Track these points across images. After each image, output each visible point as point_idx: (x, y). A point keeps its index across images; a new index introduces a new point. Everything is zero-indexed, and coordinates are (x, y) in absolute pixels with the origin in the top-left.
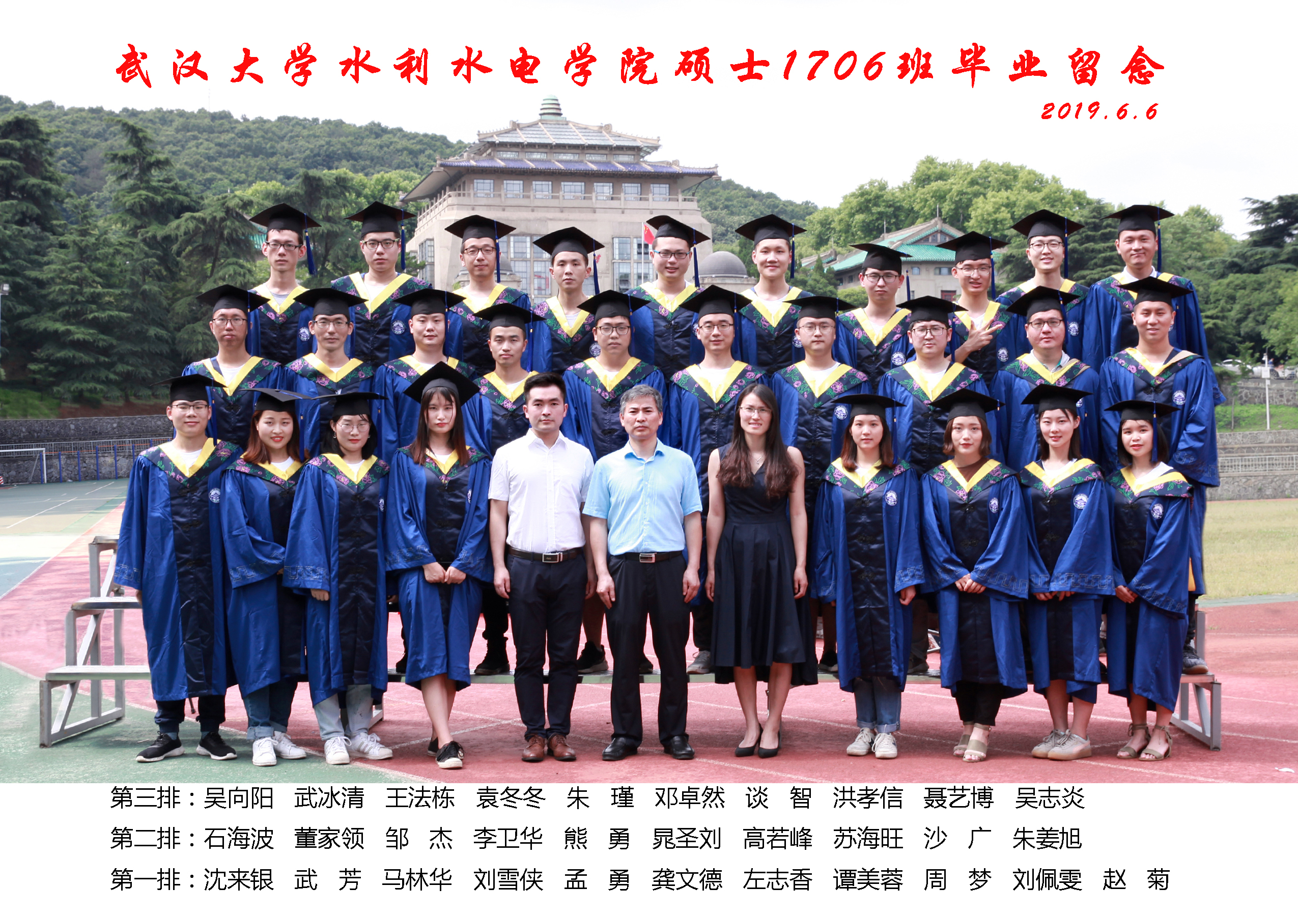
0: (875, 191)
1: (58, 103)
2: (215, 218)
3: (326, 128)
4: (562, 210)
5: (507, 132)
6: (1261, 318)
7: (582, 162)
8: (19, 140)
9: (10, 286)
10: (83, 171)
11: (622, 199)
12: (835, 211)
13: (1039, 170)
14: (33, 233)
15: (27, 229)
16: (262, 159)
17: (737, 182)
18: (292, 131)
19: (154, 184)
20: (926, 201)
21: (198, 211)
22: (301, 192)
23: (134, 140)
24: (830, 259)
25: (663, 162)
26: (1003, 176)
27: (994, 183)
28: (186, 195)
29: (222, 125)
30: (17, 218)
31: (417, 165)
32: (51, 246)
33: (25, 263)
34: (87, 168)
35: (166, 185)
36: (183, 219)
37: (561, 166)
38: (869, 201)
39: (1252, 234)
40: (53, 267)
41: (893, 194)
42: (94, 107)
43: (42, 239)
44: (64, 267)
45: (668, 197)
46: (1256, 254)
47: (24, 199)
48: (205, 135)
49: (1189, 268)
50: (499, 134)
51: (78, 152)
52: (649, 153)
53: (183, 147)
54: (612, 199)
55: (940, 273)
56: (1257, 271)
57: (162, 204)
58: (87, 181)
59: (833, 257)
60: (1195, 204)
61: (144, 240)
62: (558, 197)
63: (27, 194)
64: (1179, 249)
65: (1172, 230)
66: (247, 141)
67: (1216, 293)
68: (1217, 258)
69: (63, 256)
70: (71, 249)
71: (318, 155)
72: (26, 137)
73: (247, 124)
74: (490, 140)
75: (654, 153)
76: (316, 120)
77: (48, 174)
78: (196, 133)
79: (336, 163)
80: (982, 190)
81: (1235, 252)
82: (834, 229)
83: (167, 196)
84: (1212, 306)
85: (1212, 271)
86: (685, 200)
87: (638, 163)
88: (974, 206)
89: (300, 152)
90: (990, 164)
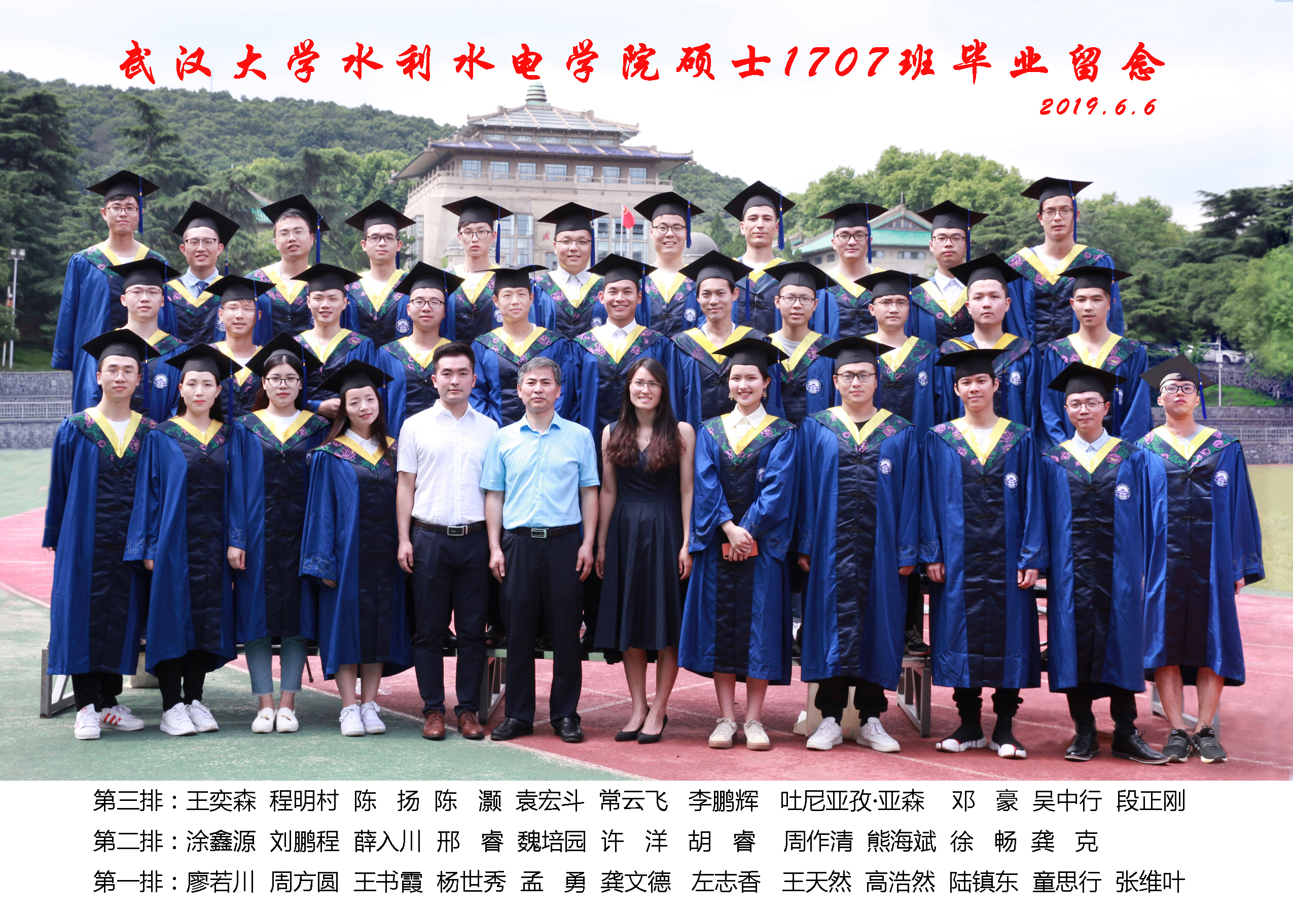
0: (844, 177)
1: (70, 81)
2: (219, 192)
3: (321, 109)
4: (545, 190)
5: (494, 116)
6: (1212, 306)
7: (564, 145)
8: (37, 114)
9: (27, 253)
10: (91, 146)
11: (602, 181)
12: (801, 196)
13: (999, 161)
14: (48, 201)
15: (43, 198)
16: (260, 137)
17: (706, 167)
18: (288, 112)
19: (163, 158)
20: (891, 187)
21: (204, 184)
22: (302, 169)
23: (146, 116)
24: (797, 241)
25: (641, 147)
26: (965, 166)
27: (955, 172)
28: (193, 169)
29: (222, 104)
30: (32, 188)
31: (405, 146)
32: (64, 214)
33: (40, 230)
34: (95, 142)
35: (174, 159)
36: (190, 192)
37: (545, 149)
38: (836, 187)
39: (1204, 226)
40: (67, 234)
41: (859, 181)
42: (103, 85)
43: (56, 208)
44: (77, 235)
45: (645, 180)
46: (1209, 244)
47: (40, 169)
48: (207, 114)
49: (1143, 257)
50: (487, 117)
51: (87, 127)
52: (628, 138)
53: (185, 124)
54: (593, 181)
55: (903, 257)
56: (1209, 261)
57: (171, 178)
58: (95, 154)
59: (800, 240)
60: (1145, 196)
61: (152, 211)
62: (541, 179)
63: (44, 165)
64: (1132, 239)
65: (1127, 221)
66: (246, 120)
67: (1169, 281)
68: (1171, 248)
69: (76, 225)
70: (83, 218)
71: (312, 134)
72: (44, 112)
73: (247, 104)
74: (478, 123)
75: (633, 139)
76: (310, 102)
77: (64, 147)
78: (197, 111)
79: (330, 143)
80: (944, 179)
81: (1188, 242)
82: (801, 213)
83: (175, 170)
84: (1165, 293)
85: (1165, 260)
86: (661, 183)
87: (618, 148)
88: (937, 194)
89: (295, 131)
90: (952, 155)
